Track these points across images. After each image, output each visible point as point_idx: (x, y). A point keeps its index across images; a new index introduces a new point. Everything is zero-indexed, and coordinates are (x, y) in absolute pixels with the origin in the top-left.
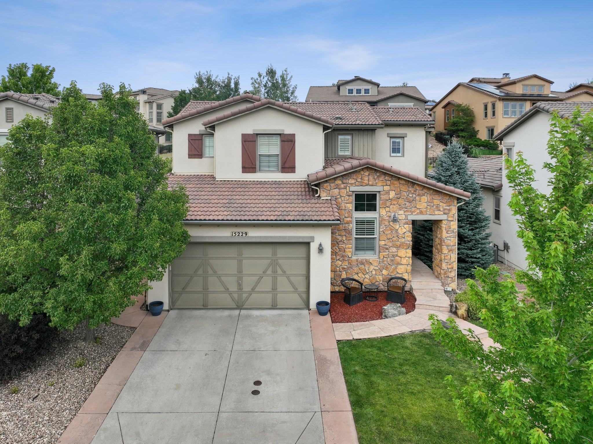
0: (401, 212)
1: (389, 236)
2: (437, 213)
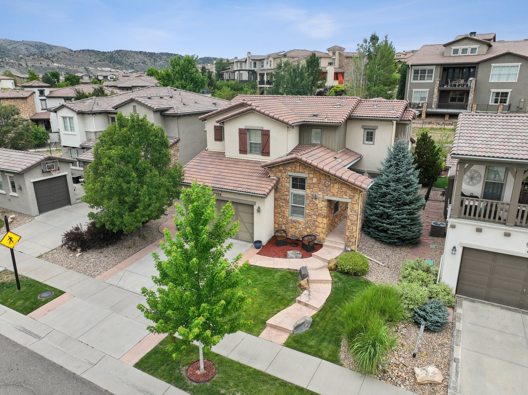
0: (320, 193)
1: (312, 208)
2: (344, 197)
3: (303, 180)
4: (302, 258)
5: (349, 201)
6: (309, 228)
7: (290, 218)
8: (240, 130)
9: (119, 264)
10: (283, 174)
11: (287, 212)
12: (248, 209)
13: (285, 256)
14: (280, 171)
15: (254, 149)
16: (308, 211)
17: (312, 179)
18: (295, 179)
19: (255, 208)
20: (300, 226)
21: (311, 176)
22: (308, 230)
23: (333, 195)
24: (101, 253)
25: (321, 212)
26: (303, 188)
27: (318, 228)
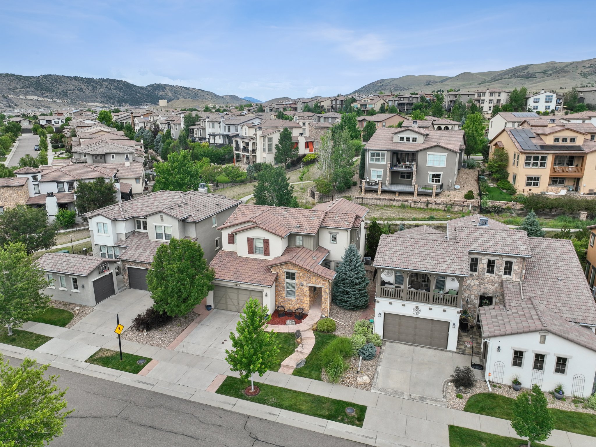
0: (305, 282)
1: (300, 291)
2: (319, 284)
3: (293, 274)
4: (296, 324)
5: (322, 286)
6: (299, 304)
7: (286, 298)
8: (248, 238)
9: (177, 338)
10: (281, 270)
11: (284, 294)
12: (259, 294)
13: (285, 324)
14: (278, 268)
15: (258, 251)
16: (297, 293)
17: (299, 274)
18: (288, 273)
19: (264, 293)
20: (293, 303)
21: (299, 272)
22: (298, 305)
23: (313, 283)
24: (161, 331)
25: (305, 294)
26: (293, 278)
27: (304, 304)
